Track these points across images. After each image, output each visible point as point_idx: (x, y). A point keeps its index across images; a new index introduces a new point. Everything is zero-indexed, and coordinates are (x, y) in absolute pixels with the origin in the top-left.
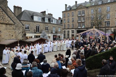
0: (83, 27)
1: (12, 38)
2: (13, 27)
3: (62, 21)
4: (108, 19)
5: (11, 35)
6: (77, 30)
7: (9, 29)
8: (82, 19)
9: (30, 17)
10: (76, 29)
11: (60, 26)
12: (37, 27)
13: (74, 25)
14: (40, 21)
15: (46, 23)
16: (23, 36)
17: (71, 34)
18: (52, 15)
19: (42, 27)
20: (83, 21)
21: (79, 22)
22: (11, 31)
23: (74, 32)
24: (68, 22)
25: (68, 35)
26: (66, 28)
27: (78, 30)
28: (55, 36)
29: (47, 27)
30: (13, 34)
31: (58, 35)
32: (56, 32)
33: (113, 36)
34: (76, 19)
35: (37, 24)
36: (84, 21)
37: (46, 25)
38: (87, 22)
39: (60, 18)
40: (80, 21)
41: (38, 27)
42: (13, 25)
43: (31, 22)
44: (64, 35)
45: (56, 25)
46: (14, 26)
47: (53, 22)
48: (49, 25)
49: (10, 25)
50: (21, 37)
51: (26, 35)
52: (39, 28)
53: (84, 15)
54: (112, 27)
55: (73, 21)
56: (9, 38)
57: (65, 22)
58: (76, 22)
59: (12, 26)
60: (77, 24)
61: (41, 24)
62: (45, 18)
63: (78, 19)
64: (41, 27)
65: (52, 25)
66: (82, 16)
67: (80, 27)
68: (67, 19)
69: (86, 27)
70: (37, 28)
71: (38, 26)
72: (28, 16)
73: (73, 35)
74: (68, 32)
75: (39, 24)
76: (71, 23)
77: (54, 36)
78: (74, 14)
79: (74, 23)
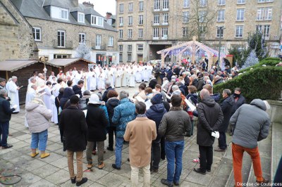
0: (163, 38)
1: (12, 58)
2: (13, 30)
3: (114, 21)
4: (221, 21)
5: (11, 49)
6: (150, 43)
7: (5, 36)
8: (163, 18)
9: (42, 9)
10: (148, 41)
11: (111, 33)
12: (59, 33)
13: (144, 33)
14: (67, 19)
15: (80, 25)
16: (32, 55)
17: (135, 52)
18: (93, 5)
19: (71, 33)
20: (164, 24)
21: (155, 24)
22: (9, 40)
23: (142, 49)
24: (130, 25)
25: (130, 55)
26: (125, 39)
27: (153, 43)
28: (101, 56)
29: (82, 34)
30: (15, 48)
31: (108, 54)
32: (104, 49)
33: (230, 60)
34: (148, 17)
35: (60, 26)
36: (167, 24)
37: (81, 29)
38: (174, 26)
39: (109, 14)
40: (158, 24)
41: (63, 34)
42: (14, 26)
43: (46, 22)
44: (121, 55)
45: (104, 32)
46: (15, 29)
47: (97, 24)
48: (87, 30)
49: (8, 27)
50: (28, 56)
51: (38, 51)
52: (63, 37)
53: (167, 9)
54: (227, 41)
55: (141, 22)
56: (7, 58)
57: (121, 24)
58: (149, 24)
59: (11, 29)
60: (152, 31)
61: (70, 28)
62: (79, 13)
63: (153, 20)
64: (68, 33)
65: (94, 30)
66: (163, 13)
67: (157, 38)
68: (126, 16)
69: (170, 38)
70: (59, 37)
71: (61, 31)
72: (36, 5)
73: (140, 56)
74: (130, 47)
75: (64, 26)
76: (136, 28)
77: (97, 55)
78: (145, 6)
79: (142, 27)
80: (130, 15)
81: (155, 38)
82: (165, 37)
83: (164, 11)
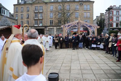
8: (39, 15)
10: (32, 27)
11: (14, 21)
13: (30, 23)
20: (40, 18)
21: (35, 18)
24: (22, 18)
34: (32, 15)
36: (42, 18)
38: (46, 19)
40: (37, 18)
53: (42, 11)
55: (28, 18)
57: (17, 18)
58: (32, 18)
60: (34, 22)
63: (34, 16)
66: (40, 13)
67: (37, 25)
68: (19, 14)
69: (44, 25)
76: (25, 20)
78: (30, 9)
79: (29, 20)
80: (22, 13)
81: (35, 25)
82: (41, 25)
83: (40, 12)
